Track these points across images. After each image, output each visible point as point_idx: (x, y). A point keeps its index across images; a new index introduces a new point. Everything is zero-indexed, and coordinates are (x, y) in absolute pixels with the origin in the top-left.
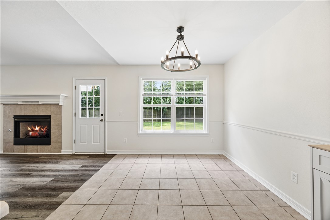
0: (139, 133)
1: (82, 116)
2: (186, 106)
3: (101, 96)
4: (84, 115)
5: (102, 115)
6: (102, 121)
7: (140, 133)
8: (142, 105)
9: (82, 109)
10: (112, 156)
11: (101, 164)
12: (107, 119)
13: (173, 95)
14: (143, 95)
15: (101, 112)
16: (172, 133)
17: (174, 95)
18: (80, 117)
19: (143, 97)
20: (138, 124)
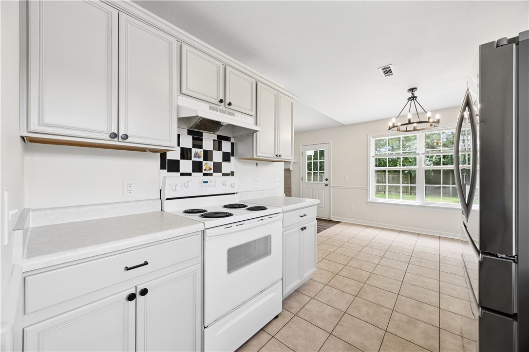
0: (368, 200)
1: (308, 181)
2: (443, 168)
3: (326, 160)
4: (309, 180)
5: (327, 180)
6: (326, 185)
7: (370, 201)
8: (373, 168)
9: (308, 173)
10: (338, 222)
11: (328, 226)
12: (331, 184)
13: (419, 154)
14: (373, 157)
15: (326, 176)
16: (417, 204)
17: (421, 154)
18: (307, 181)
19: (374, 159)
20: (367, 190)
